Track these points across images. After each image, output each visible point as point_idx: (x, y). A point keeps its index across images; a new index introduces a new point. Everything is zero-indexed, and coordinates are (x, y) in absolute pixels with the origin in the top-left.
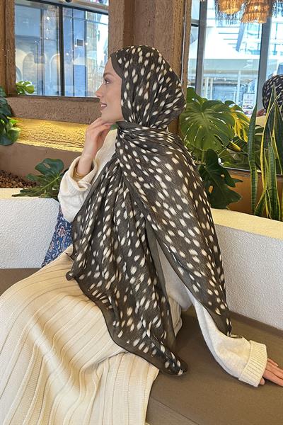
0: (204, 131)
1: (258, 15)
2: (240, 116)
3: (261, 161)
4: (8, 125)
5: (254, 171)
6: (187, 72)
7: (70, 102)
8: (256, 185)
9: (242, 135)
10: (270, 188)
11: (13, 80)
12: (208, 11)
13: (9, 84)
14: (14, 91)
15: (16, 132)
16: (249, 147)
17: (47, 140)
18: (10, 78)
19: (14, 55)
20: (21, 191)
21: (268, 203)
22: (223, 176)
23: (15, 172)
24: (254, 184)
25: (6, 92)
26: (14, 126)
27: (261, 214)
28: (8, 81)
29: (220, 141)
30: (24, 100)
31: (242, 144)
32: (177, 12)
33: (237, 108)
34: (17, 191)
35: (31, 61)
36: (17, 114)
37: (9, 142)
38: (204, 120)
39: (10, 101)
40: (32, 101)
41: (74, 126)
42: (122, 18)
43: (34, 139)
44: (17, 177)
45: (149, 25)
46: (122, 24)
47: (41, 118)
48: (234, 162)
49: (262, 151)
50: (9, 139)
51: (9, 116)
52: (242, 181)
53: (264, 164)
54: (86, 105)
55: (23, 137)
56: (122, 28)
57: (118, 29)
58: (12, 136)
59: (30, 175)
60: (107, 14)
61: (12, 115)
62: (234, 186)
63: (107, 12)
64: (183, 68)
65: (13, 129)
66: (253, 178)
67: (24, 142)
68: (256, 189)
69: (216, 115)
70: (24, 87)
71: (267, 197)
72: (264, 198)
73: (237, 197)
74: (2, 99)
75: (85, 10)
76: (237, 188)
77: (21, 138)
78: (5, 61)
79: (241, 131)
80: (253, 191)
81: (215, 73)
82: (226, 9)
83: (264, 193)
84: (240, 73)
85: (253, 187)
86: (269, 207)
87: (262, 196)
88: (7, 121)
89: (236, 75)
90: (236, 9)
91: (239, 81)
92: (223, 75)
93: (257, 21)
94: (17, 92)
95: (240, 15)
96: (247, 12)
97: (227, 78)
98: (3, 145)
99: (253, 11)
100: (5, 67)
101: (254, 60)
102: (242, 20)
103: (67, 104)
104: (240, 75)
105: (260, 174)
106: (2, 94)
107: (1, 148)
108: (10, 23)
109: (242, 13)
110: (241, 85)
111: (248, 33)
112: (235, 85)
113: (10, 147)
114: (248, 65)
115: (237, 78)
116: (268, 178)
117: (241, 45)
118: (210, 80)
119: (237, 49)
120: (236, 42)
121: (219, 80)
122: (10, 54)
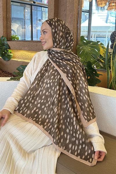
0: (87, 54)
1: (114, 7)
2: (103, 47)
3: (111, 66)
4: (8, 53)
5: (108, 70)
6: (80, 29)
7: (32, 43)
8: (109, 76)
9: (104, 56)
10: (115, 77)
12: (93, 7)
13: (8, 36)
14: (10, 39)
15: (11, 55)
17: (23, 58)
18: (9, 34)
19: (11, 24)
20: (10, 78)
21: (114, 83)
22: (94, 72)
23: (10, 72)
24: (108, 76)
25: (7, 39)
26: (10, 53)
27: (111, 88)
28: (8, 35)
29: (94, 58)
30: (14, 42)
31: (104, 59)
32: (76, 5)
33: (102, 44)
34: (9, 78)
35: (20, 28)
36: (11, 48)
37: (8, 59)
39: (9, 43)
40: (17, 43)
41: (34, 53)
42: (53, 8)
43: (18, 58)
45: (65, 10)
47: (21, 49)
48: (101, 67)
49: (111, 62)
50: (8, 58)
51: (9, 49)
52: (102, 75)
53: (112, 67)
54: (39, 44)
55: (14, 57)
56: (53, 12)
57: (52, 13)
58: (9, 57)
59: (14, 72)
61: (9, 48)
62: (99, 77)
64: (78, 28)
66: (108, 73)
67: (14, 59)
68: (109, 78)
70: (14, 38)
71: (114, 81)
73: (99, 81)
74: (5, 42)
75: (42, 7)
76: (100, 78)
79: (104, 54)
80: (108, 79)
81: (96, 32)
82: (100, 5)
83: (112, 79)
84: (107, 32)
85: (108, 77)
86: (114, 85)
87: (111, 81)
88: (7, 51)
89: (106, 33)
90: (104, 5)
91: (107, 35)
92: (100, 33)
93: (113, 10)
94: (12, 39)
95: (106, 7)
96: (109, 6)
97: (102, 34)
98: (5, 60)
99: (112, 6)
100: (7, 29)
101: (113, 26)
102: (107, 10)
103: (32, 44)
104: (107, 33)
105: (111, 72)
106: (6, 40)
107: (5, 62)
108: (9, 11)
109: (107, 6)
110: (108, 37)
111: (111, 16)
112: (105, 37)
113: (8, 62)
114: (110, 29)
115: (106, 34)
116: (114, 73)
117: (108, 20)
118: (94, 35)
119: (106, 22)
120: (106, 19)
121: (98, 35)
122: (9, 24)
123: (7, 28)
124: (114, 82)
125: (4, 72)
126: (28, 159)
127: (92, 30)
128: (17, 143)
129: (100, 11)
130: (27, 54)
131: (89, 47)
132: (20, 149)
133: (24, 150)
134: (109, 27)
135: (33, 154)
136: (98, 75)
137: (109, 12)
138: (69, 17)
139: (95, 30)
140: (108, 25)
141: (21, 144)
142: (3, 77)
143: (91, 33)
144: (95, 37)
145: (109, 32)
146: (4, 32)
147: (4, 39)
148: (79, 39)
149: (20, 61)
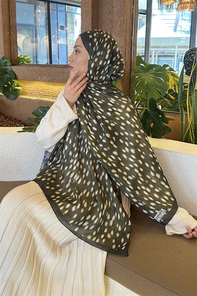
1: (188, 5)
2: (173, 75)
3: (187, 105)
4: (13, 86)
5: (182, 112)
6: (136, 45)
8: (184, 122)
9: (175, 89)
10: (193, 123)
11: (16, 54)
12: (153, 4)
13: (13, 56)
14: (16, 62)
15: (19, 90)
16: (179, 96)
17: (41, 95)
18: (14, 53)
19: (16, 36)
20: (23, 129)
21: (192, 133)
22: (160, 116)
23: (19, 118)
24: (182, 121)
25: (11, 63)
26: (17, 86)
27: (187, 140)
28: (13, 55)
30: (24, 67)
31: (175, 95)
33: (171, 69)
34: (21, 129)
36: (19, 78)
37: (14, 98)
38: (148, 78)
39: (15, 68)
40: (30, 68)
43: (31, 94)
44: (20, 121)
46: (90, 12)
47: (35, 80)
48: (170, 108)
49: (188, 98)
50: (14, 95)
51: (14, 79)
52: (173, 120)
53: (189, 107)
55: (24, 94)
56: (91, 15)
58: (16, 93)
59: (29, 118)
60: (80, 7)
61: (16, 78)
62: (168, 123)
63: (80, 5)
64: (132, 43)
65: (17, 88)
66: (182, 117)
67: (24, 97)
68: (184, 124)
69: (156, 74)
70: (23, 59)
71: (191, 129)
72: (189, 130)
73: (170, 130)
74: (8, 67)
75: (66, 4)
76: (170, 124)
77: (22, 94)
78: (10, 41)
79: (175, 86)
80: (182, 126)
81: (159, 47)
82: (165, 2)
83: (189, 127)
84: (176, 47)
85: (182, 124)
86: (192, 136)
87: (188, 129)
88: (12, 83)
89: (174, 49)
90: (172, 2)
91: (176, 53)
92: (164, 49)
93: (187, 10)
94: (19, 62)
95: (175, 5)
96: (181, 3)
97: (167, 51)
98: (9, 98)
99: (185, 3)
100: (10, 45)
101: (186, 38)
102: (177, 9)
104: (177, 49)
105: (186, 114)
106: (9, 63)
107: (9, 101)
108: (13, 14)
109: (177, 4)
110: (177, 56)
111: (183, 19)
112: (174, 56)
113: (15, 101)
114: (182, 42)
115: (174, 51)
116: (192, 116)
117: (178, 27)
118: (155, 53)
119: (175, 30)
120: (174, 25)
121: (162, 53)
122: (13, 36)
123: (11, 43)
124: (192, 131)
125: (7, 117)
126: (60, 254)
127: (152, 44)
128: (42, 231)
129: (164, 11)
130: (46, 88)
131: (151, 75)
132: (48, 239)
133: (54, 242)
134: (179, 39)
135: (67, 248)
136: (166, 120)
137: (179, 13)
139: (158, 45)
140: (178, 35)
141: (49, 232)
142: (7, 126)
143: (151, 49)
144: (157, 57)
145: (179, 47)
146: (5, 50)
147: (6, 62)
148: (134, 60)
149: (36, 100)
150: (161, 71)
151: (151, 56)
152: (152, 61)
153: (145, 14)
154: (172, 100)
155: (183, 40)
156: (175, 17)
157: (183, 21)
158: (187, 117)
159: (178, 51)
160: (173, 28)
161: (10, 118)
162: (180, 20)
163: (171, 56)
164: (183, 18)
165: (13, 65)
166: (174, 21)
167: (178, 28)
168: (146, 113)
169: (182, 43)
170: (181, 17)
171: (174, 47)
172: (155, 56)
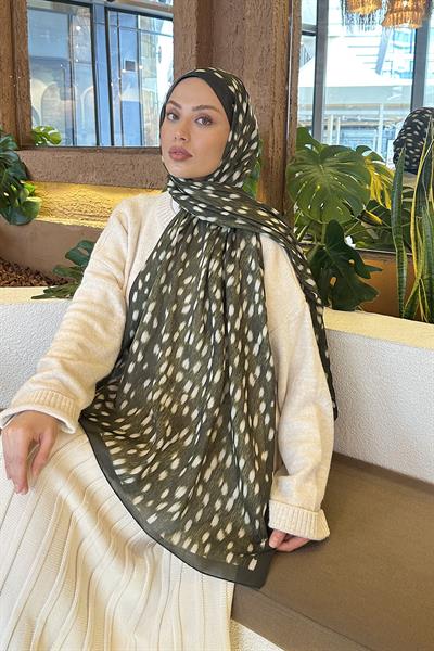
0: (324, 190)
2: (379, 169)
3: (413, 236)
4: (21, 194)
5: (401, 252)
7: (115, 156)
8: (405, 274)
9: (383, 200)
10: (425, 277)
11: (27, 122)
13: (21, 130)
14: (28, 141)
15: (34, 203)
16: (393, 216)
17: (84, 215)
18: (23, 121)
19: (29, 83)
20: (45, 291)
21: (423, 300)
22: (352, 261)
23: (35, 266)
24: (401, 271)
25: (18, 143)
26: (31, 195)
27: (412, 315)
28: (21, 125)
30: (44, 154)
31: (380, 212)
32: (279, 10)
34: (39, 291)
35: (55, 96)
36: (35, 176)
37: (24, 220)
38: (324, 176)
39: (25, 156)
40: (58, 155)
41: (124, 192)
42: (194, 21)
43: (63, 214)
44: (38, 273)
45: (237, 32)
46: (194, 31)
47: (71, 181)
48: (372, 242)
49: (413, 220)
50: (24, 214)
51: (24, 180)
52: (380, 270)
53: (416, 241)
54: (142, 159)
55: (46, 212)
56: (194, 37)
57: (189, 40)
58: (28, 211)
60: (171, 19)
61: (28, 178)
62: (369, 278)
63: (171, 15)
64: (288, 100)
65: (29, 199)
66: (401, 263)
67: (46, 219)
68: (405, 279)
69: (341, 168)
70: (45, 134)
71: (422, 290)
72: (416, 292)
73: (369, 291)
74: (11, 154)
75: (137, 14)
76: (373, 280)
77: (42, 213)
78: (15, 95)
79: (382, 193)
80: (401, 282)
81: (343, 108)
82: (357, 7)
83: (416, 285)
84: (382, 108)
85: (401, 277)
86: (424, 305)
87: (414, 289)
88: (20, 188)
89: (376, 112)
90: (372, 7)
91: (381, 119)
92: (355, 112)
93: (407, 25)
94: (34, 142)
95: (379, 15)
96: (391, 11)
97: (362, 116)
98: (14, 224)
99: (401, 10)
100: (15, 103)
101: (404, 87)
102: (383, 24)
103: (112, 158)
104: (383, 112)
105: (410, 257)
106: (12, 145)
107: (12, 229)
108: (22, 35)
109: (384, 12)
110: (384, 127)
111: (395, 46)
112: (376, 127)
113: (26, 228)
114: (395, 95)
115: (378, 116)
116: (423, 258)
117: (385, 63)
118: (335, 120)
119: (378, 70)
120: (375, 59)
121: (349, 120)
122: (22, 84)
123: (20, 99)
124: (422, 293)
125: (9, 265)
127: (328, 100)
129: (356, 27)
130: (97, 199)
131: (332, 170)
134: (389, 90)
136: (365, 271)
137: (388, 31)
138: (256, 59)
139: (341, 102)
140: (384, 80)
142: (9, 285)
143: (326, 112)
144: (338, 128)
145: (389, 107)
146: (4, 115)
147: (6, 142)
148: (292, 136)
149: (73, 226)
150: (352, 161)
151: (326, 128)
152: (329, 139)
153: (312, 35)
154: (377, 224)
155: (397, 92)
156: (377, 42)
157: (396, 49)
158: (411, 263)
159: (384, 116)
160: (374, 66)
161: (17, 268)
162: (390, 49)
163: (370, 127)
164: (397, 43)
165: (21, 148)
166: (376, 51)
167: (386, 66)
168: (320, 253)
169: (396, 98)
170: (390, 42)
171: (377, 108)
172: (334, 128)
